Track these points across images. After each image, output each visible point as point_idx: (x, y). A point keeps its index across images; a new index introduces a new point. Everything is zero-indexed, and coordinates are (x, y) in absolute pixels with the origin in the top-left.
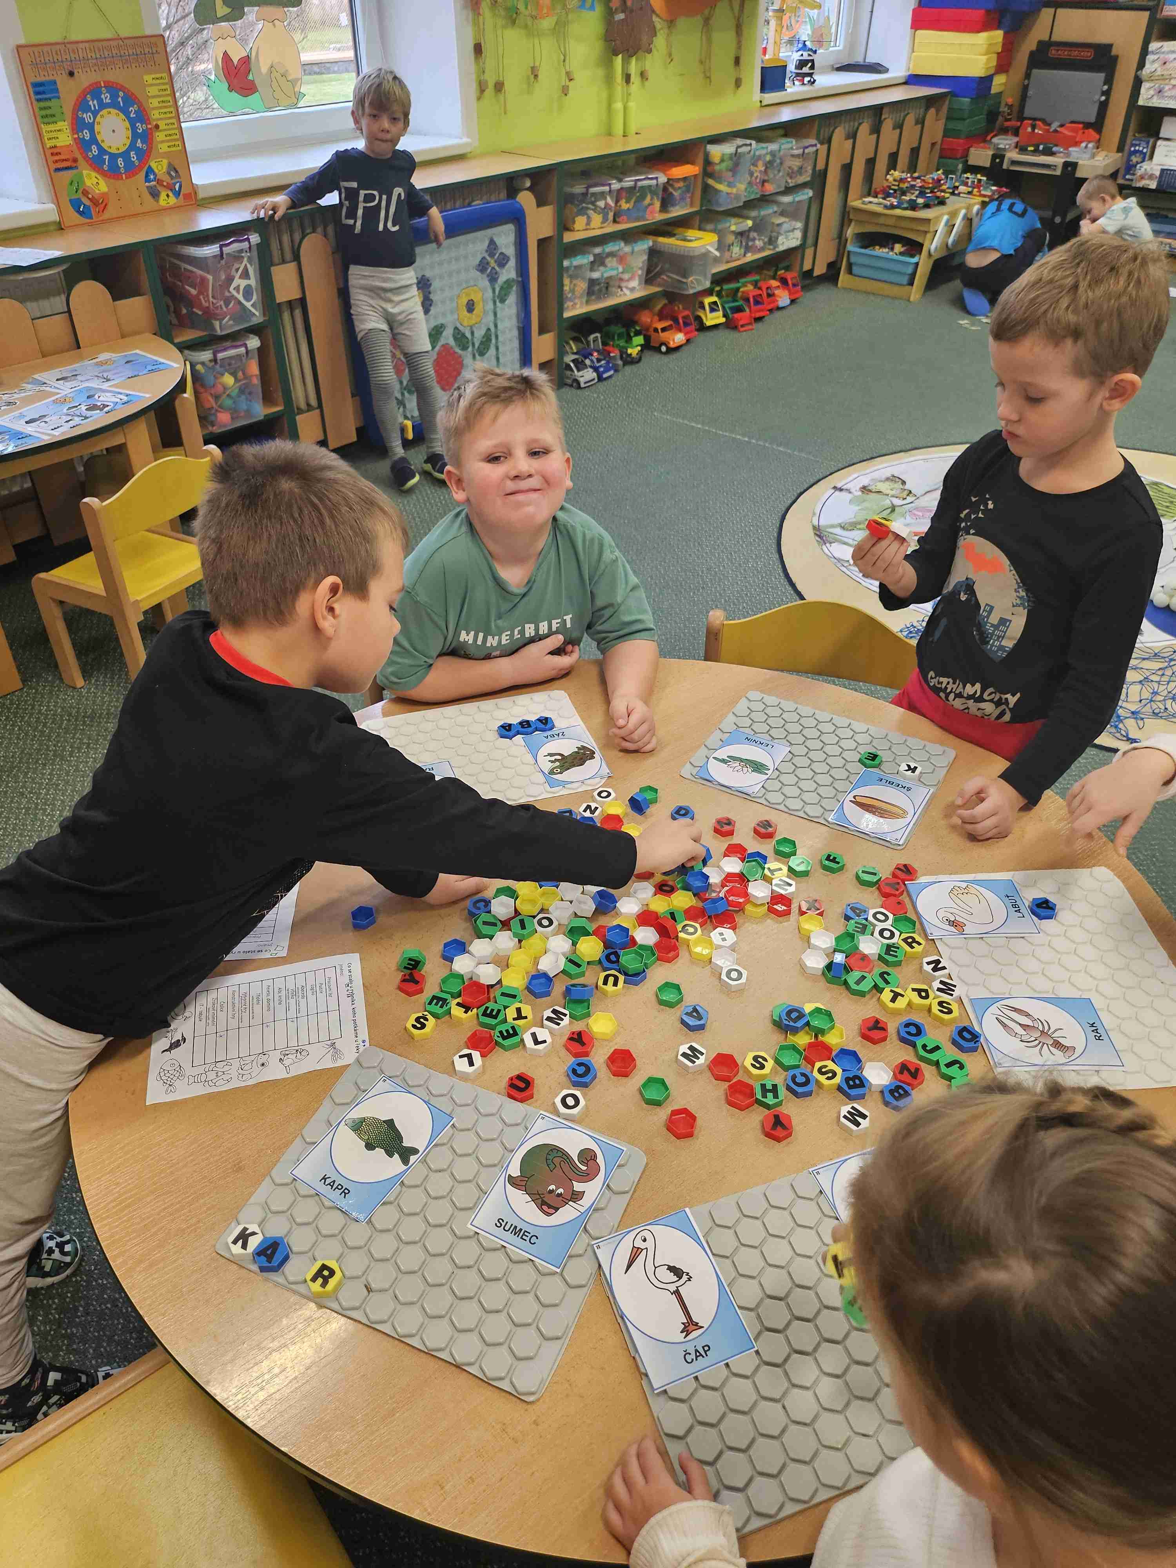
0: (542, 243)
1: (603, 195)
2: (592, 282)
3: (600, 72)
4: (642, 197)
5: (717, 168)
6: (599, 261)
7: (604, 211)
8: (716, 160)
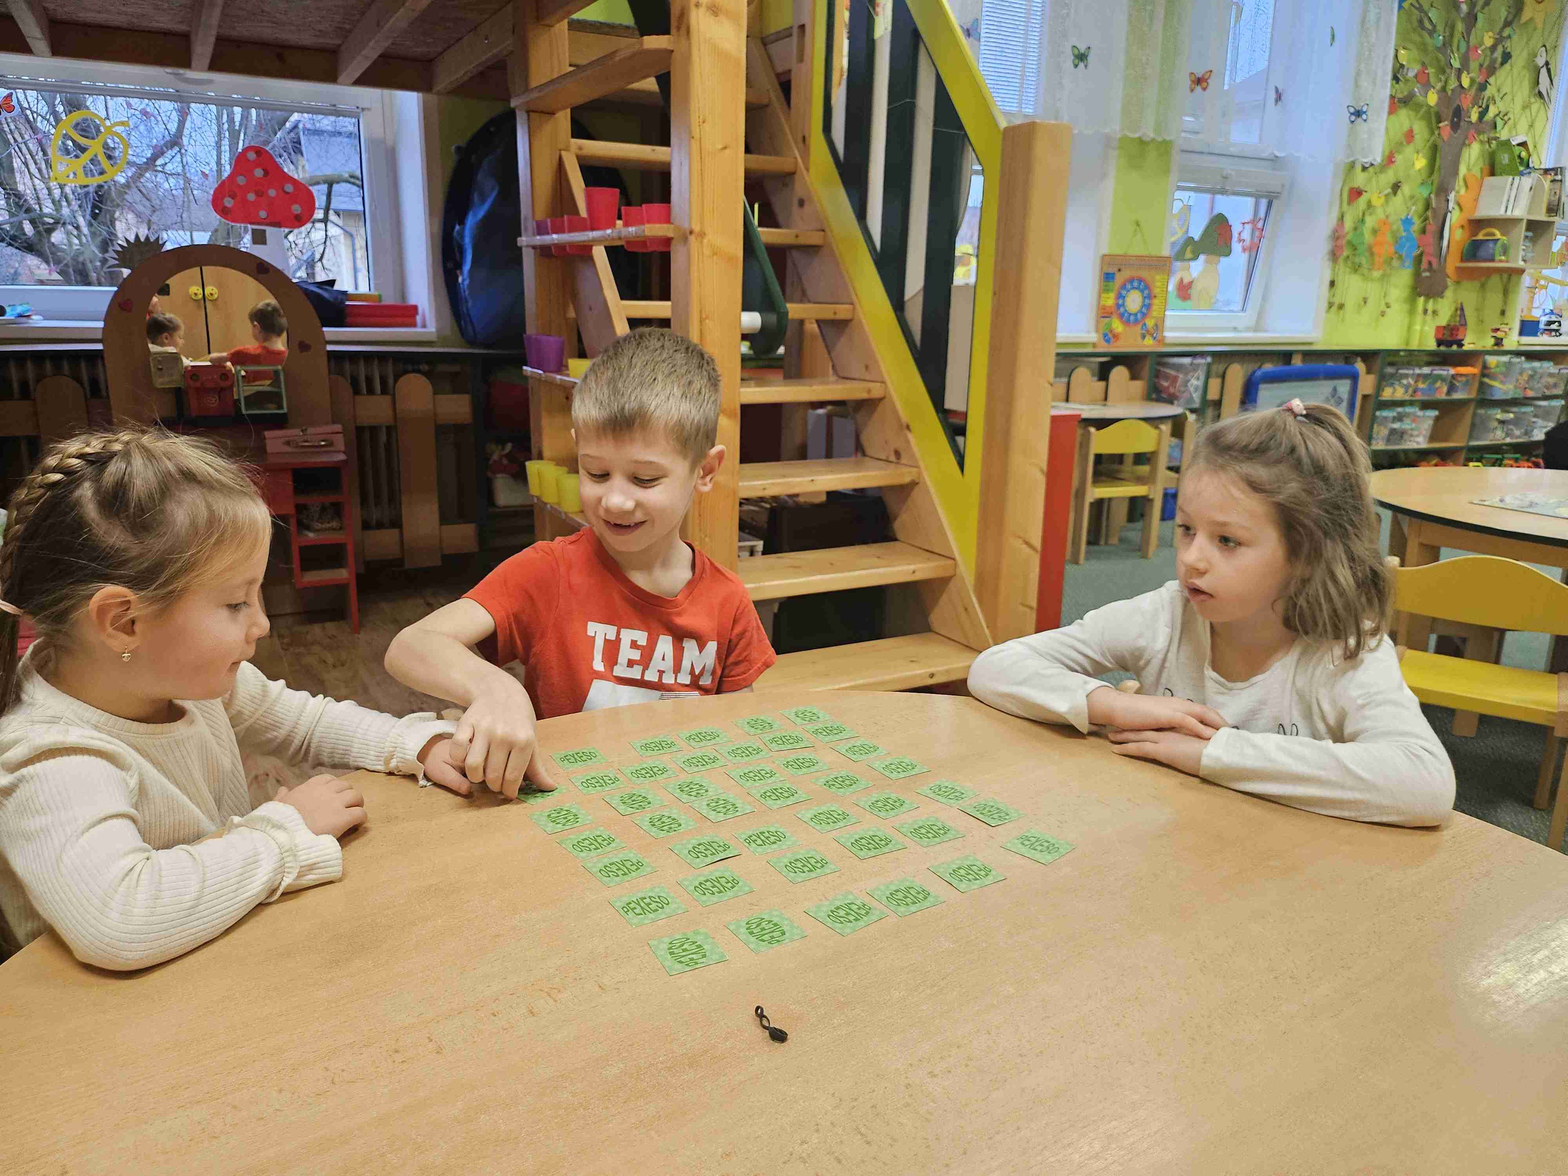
0: (1365, 397)
1: (1406, 376)
2: (1393, 432)
3: (1406, 307)
4: (1435, 382)
5: (1492, 371)
6: (1399, 418)
7: (1407, 387)
8: (1493, 366)
